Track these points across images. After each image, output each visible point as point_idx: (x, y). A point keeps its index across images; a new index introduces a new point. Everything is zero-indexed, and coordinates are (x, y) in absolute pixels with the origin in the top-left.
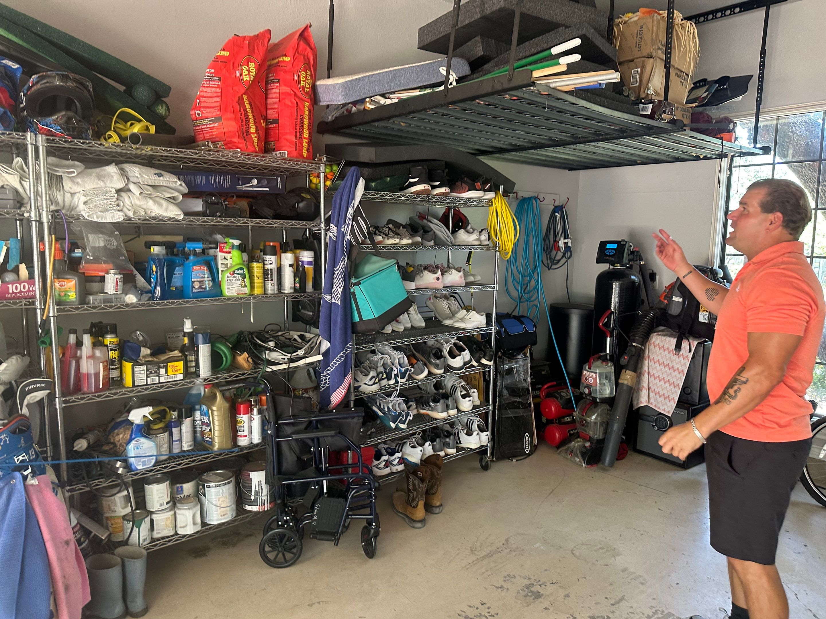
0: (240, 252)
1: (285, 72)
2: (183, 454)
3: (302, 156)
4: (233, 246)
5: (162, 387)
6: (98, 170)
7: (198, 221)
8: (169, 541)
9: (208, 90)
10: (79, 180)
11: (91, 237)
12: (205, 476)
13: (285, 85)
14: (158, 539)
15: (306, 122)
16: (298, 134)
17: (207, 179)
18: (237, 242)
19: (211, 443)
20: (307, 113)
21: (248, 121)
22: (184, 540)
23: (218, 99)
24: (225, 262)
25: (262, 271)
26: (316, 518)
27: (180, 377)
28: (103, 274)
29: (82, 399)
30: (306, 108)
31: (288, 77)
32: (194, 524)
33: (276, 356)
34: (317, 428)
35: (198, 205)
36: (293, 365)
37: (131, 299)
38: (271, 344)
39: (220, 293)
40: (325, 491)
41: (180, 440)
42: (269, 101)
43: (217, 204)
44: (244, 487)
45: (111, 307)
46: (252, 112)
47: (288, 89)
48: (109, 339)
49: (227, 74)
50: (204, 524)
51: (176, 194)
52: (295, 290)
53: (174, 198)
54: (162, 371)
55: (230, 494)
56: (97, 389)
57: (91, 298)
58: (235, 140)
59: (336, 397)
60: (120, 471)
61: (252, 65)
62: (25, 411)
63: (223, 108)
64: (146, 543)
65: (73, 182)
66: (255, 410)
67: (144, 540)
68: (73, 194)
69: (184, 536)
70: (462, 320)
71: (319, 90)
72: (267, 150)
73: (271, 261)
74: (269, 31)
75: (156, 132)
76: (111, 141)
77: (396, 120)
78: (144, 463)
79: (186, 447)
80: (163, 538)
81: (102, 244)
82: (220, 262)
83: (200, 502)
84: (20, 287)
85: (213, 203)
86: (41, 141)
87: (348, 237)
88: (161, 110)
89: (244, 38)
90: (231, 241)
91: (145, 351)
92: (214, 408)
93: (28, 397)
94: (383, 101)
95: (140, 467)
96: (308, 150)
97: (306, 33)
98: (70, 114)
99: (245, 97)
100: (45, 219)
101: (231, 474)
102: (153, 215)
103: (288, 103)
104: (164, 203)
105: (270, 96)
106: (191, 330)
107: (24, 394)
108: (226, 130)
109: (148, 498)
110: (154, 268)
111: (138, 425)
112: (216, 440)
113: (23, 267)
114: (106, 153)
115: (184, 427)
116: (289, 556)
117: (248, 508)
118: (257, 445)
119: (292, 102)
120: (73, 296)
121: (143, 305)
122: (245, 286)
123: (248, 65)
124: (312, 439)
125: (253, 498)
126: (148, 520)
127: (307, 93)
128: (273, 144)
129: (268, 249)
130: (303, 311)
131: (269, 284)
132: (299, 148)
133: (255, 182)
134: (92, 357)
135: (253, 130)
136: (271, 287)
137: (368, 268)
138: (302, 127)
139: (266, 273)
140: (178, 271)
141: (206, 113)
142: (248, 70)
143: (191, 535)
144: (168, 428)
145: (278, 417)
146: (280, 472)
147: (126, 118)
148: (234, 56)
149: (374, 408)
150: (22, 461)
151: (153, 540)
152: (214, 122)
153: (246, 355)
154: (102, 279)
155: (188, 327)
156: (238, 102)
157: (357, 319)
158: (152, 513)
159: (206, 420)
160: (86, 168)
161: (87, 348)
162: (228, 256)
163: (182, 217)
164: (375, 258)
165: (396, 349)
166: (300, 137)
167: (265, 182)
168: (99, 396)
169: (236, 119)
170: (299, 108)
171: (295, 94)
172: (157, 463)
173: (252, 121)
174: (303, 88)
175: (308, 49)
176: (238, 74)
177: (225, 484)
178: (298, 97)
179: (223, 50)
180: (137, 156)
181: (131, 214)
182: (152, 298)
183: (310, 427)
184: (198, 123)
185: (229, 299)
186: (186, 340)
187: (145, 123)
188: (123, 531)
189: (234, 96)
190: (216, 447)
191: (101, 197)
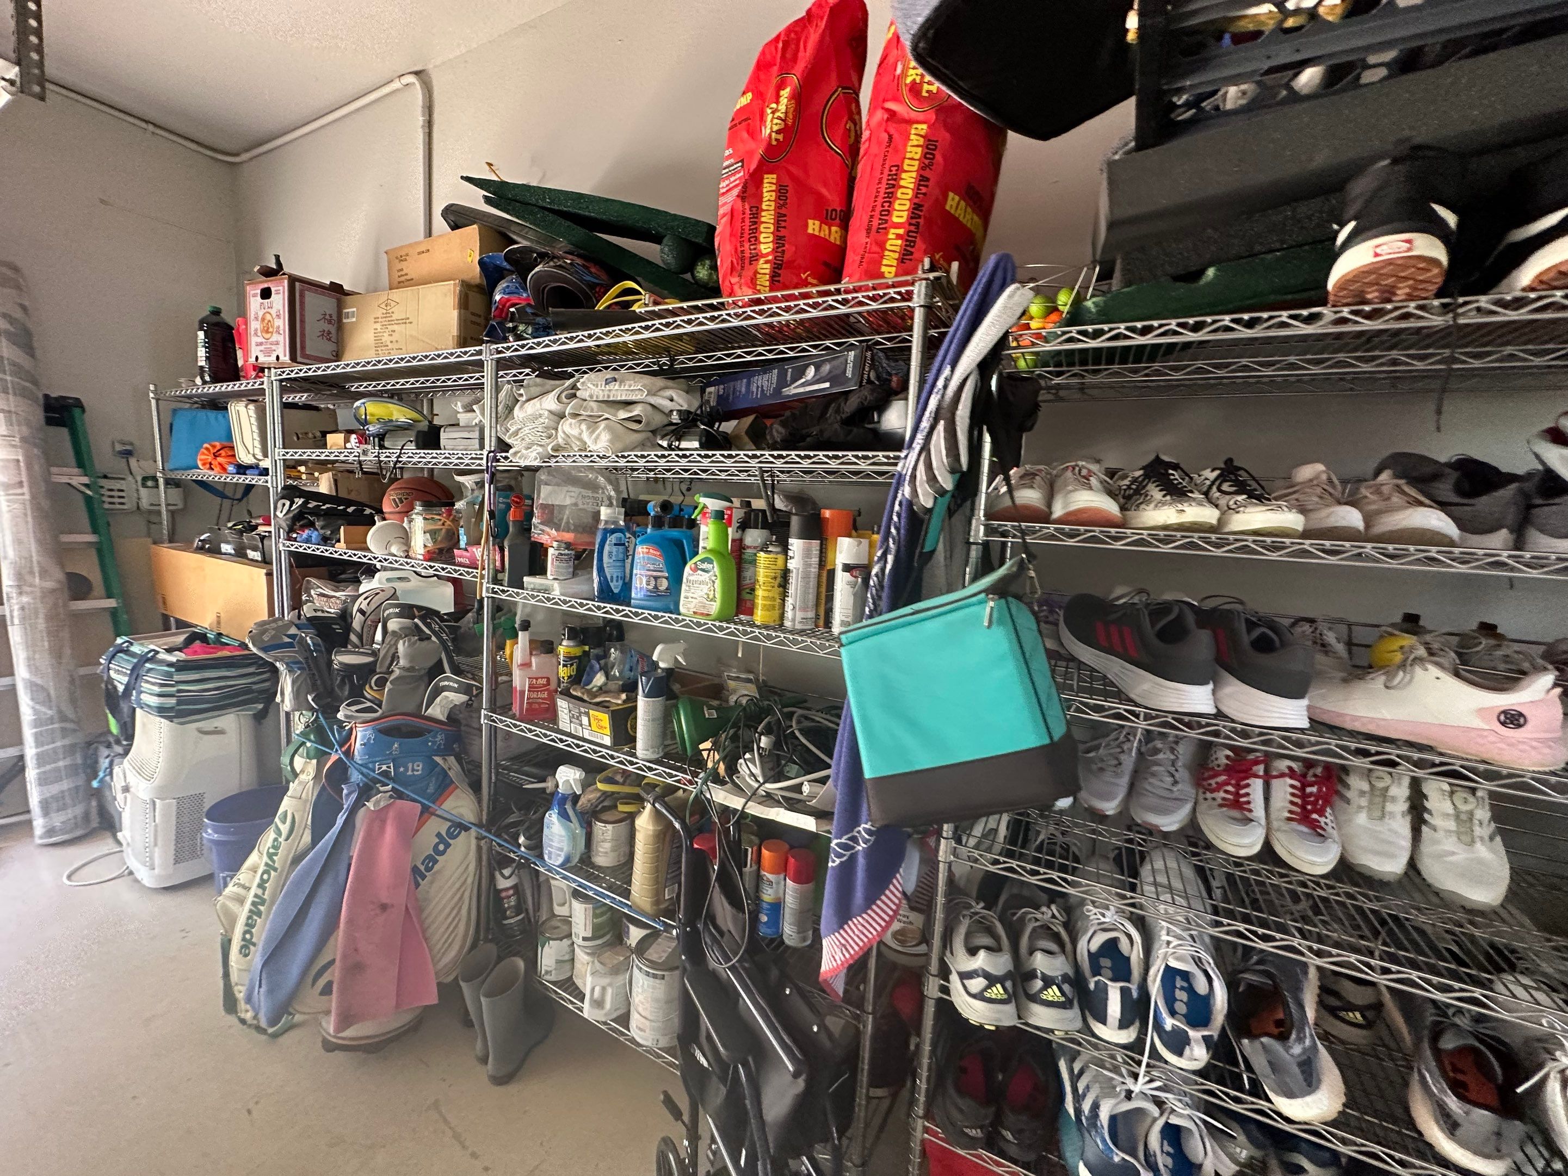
0: (720, 526)
3: (879, 277)
8: (572, 1003)
15: (908, 179)
16: (876, 221)
20: (915, 152)
25: (776, 573)
27: (608, 741)
30: (915, 140)
39: (676, 607)
46: (780, 207)
47: (880, 113)
50: (627, 1017)
54: (585, 720)
56: (520, 717)
61: (784, 94)
65: (521, 407)
73: (804, 553)
86: (490, 352)
88: (702, 272)
91: (599, 680)
92: (638, 823)
93: (441, 696)
96: (904, 258)
99: (769, 178)
110: (597, 544)
111: (561, 793)
112: (635, 884)
123: (778, 99)
127: (929, 98)
131: (787, 604)
132: (869, 257)
133: (811, 372)
135: (766, 248)
138: (891, 197)
139: (786, 580)
142: (776, 111)
148: (759, 96)
166: (882, 228)
167: (827, 369)
171: (892, 116)
173: (768, 227)
174: (917, 87)
179: (745, 92)
190: (634, 897)
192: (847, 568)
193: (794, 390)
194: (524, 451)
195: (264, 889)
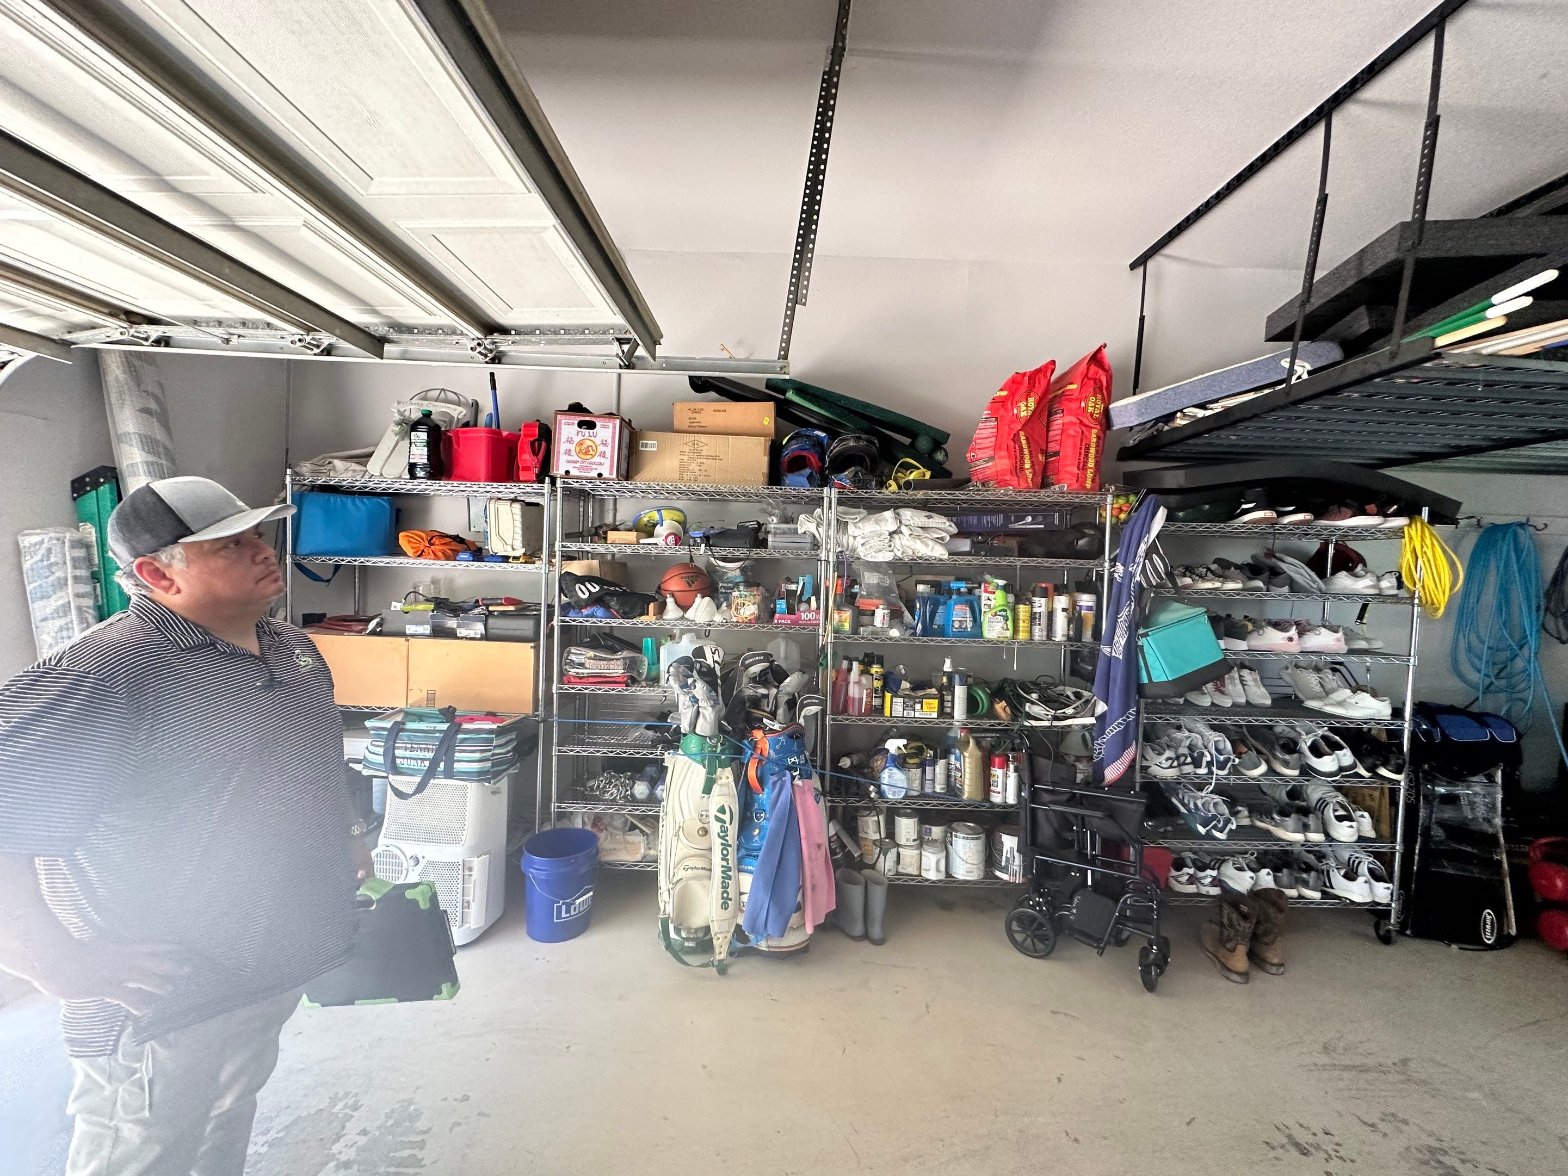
0: (1004, 593)
1: (1071, 400)
2: (934, 796)
3: (1084, 488)
4: (998, 587)
5: (916, 722)
6: (877, 515)
7: (962, 560)
8: (913, 880)
9: (985, 432)
10: (860, 525)
11: (867, 575)
12: (955, 825)
13: (1070, 415)
14: (903, 874)
15: (1092, 450)
16: (1081, 465)
17: (979, 520)
18: (1001, 582)
19: (961, 791)
20: (1094, 440)
21: (1022, 458)
22: (926, 884)
23: (993, 439)
24: (989, 602)
25: (1028, 614)
26: (1074, 911)
27: (935, 715)
28: (873, 608)
29: (847, 719)
30: (1094, 436)
31: (1074, 405)
32: (938, 870)
33: (1037, 710)
34: (1082, 804)
35: (965, 545)
36: (1056, 723)
37: (895, 633)
38: (1034, 696)
39: (981, 635)
40: (1089, 883)
41: (933, 780)
42: (1051, 433)
43: (983, 543)
44: (996, 849)
45: (877, 639)
46: (1029, 447)
47: (1073, 419)
48: (876, 669)
49: (1004, 413)
50: (948, 874)
51: (944, 534)
52: (1069, 638)
53: (942, 539)
54: (918, 706)
55: (978, 852)
56: (860, 714)
57: (861, 629)
58: (1008, 478)
59: (1112, 773)
60: (873, 795)
61: (1031, 400)
62: (802, 721)
63: (997, 448)
64: (890, 873)
65: (855, 526)
66: (1012, 767)
67: (889, 870)
68: (855, 537)
69: (927, 880)
70: (1340, 704)
71: (1112, 413)
72: (1045, 484)
73: (1040, 604)
74: (1053, 362)
75: (932, 477)
76: (890, 489)
77: (1223, 434)
78: (894, 794)
79: (938, 789)
80: (907, 875)
81: (876, 582)
82: (983, 602)
83: (946, 849)
84: (810, 616)
85: (979, 542)
86: (834, 493)
87: (1138, 578)
88: (939, 456)
89: (1024, 374)
90: (995, 581)
91: (905, 685)
92: (966, 754)
93: (805, 709)
94: (1201, 413)
95: (890, 796)
96: (1093, 481)
97: (1099, 355)
98: (859, 468)
99: (1022, 433)
100: (831, 559)
101: (981, 830)
102: (920, 555)
103: (1072, 432)
104: (931, 543)
105: (1052, 428)
106: (950, 670)
107: (803, 706)
108: (999, 469)
109: (897, 829)
110: (918, 606)
111: (893, 755)
112: (966, 788)
113: (813, 599)
114: (888, 500)
115: (938, 768)
116: (1040, 946)
117: (998, 873)
118: (1012, 806)
119: (1077, 432)
120: (847, 626)
121: (904, 640)
122: (1008, 629)
123: (1027, 400)
124: (1076, 815)
125: (1003, 864)
126: (894, 851)
127: (1096, 419)
128: (1052, 478)
129: (1038, 590)
130: (1081, 664)
131: (1037, 629)
132: (1080, 480)
133: (1029, 519)
134: (858, 683)
135: (1027, 465)
136: (1039, 633)
137: (1165, 617)
138: (1087, 456)
139: (1033, 617)
140: (941, 609)
141: (980, 454)
142: (1027, 406)
143: (934, 882)
144: (922, 766)
145: (1034, 780)
146: (1034, 842)
147: (908, 467)
148: (1012, 394)
149: (1174, 800)
150: (794, 763)
151: (898, 873)
152: (987, 462)
153: (1004, 703)
154: (873, 613)
155: (947, 667)
156: (1013, 440)
157: (1145, 680)
158: (899, 846)
159: (958, 765)
160: (869, 514)
161: (854, 675)
162: (991, 596)
163: (946, 556)
164: (1176, 605)
165: (1214, 728)
166: (1084, 468)
167: (1040, 519)
168: (860, 720)
169: (1009, 457)
170: (1084, 437)
171: (1081, 422)
172: (906, 797)
173: (1027, 457)
174: (1092, 414)
175: (1101, 372)
176: (1015, 411)
177: (973, 839)
178: (1087, 426)
179: (1001, 390)
180: (913, 501)
181: (899, 554)
182: (914, 634)
183: (1072, 800)
184: (973, 464)
185: (989, 642)
186: (945, 680)
187: (923, 469)
188: (872, 855)
189: (1009, 434)
190: (966, 796)
191: (876, 539)
192: (1064, 610)
193: (1017, 526)
194: (873, 554)
195: (727, 860)
